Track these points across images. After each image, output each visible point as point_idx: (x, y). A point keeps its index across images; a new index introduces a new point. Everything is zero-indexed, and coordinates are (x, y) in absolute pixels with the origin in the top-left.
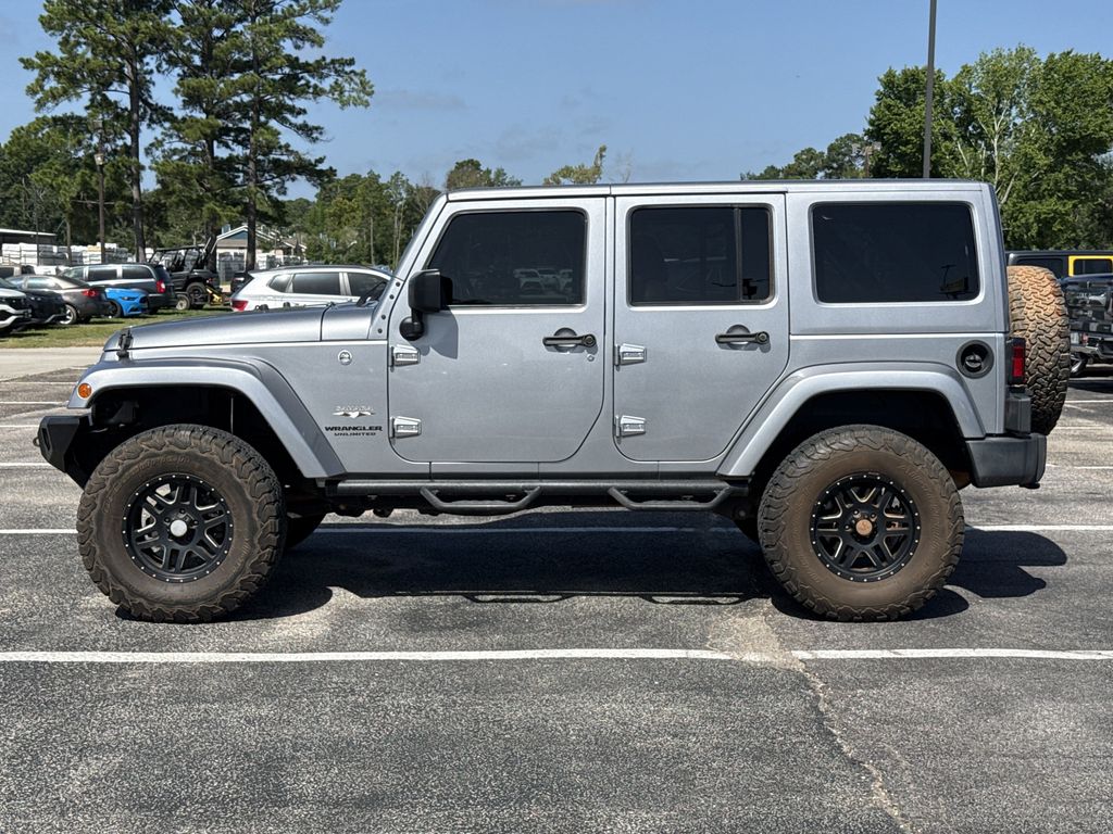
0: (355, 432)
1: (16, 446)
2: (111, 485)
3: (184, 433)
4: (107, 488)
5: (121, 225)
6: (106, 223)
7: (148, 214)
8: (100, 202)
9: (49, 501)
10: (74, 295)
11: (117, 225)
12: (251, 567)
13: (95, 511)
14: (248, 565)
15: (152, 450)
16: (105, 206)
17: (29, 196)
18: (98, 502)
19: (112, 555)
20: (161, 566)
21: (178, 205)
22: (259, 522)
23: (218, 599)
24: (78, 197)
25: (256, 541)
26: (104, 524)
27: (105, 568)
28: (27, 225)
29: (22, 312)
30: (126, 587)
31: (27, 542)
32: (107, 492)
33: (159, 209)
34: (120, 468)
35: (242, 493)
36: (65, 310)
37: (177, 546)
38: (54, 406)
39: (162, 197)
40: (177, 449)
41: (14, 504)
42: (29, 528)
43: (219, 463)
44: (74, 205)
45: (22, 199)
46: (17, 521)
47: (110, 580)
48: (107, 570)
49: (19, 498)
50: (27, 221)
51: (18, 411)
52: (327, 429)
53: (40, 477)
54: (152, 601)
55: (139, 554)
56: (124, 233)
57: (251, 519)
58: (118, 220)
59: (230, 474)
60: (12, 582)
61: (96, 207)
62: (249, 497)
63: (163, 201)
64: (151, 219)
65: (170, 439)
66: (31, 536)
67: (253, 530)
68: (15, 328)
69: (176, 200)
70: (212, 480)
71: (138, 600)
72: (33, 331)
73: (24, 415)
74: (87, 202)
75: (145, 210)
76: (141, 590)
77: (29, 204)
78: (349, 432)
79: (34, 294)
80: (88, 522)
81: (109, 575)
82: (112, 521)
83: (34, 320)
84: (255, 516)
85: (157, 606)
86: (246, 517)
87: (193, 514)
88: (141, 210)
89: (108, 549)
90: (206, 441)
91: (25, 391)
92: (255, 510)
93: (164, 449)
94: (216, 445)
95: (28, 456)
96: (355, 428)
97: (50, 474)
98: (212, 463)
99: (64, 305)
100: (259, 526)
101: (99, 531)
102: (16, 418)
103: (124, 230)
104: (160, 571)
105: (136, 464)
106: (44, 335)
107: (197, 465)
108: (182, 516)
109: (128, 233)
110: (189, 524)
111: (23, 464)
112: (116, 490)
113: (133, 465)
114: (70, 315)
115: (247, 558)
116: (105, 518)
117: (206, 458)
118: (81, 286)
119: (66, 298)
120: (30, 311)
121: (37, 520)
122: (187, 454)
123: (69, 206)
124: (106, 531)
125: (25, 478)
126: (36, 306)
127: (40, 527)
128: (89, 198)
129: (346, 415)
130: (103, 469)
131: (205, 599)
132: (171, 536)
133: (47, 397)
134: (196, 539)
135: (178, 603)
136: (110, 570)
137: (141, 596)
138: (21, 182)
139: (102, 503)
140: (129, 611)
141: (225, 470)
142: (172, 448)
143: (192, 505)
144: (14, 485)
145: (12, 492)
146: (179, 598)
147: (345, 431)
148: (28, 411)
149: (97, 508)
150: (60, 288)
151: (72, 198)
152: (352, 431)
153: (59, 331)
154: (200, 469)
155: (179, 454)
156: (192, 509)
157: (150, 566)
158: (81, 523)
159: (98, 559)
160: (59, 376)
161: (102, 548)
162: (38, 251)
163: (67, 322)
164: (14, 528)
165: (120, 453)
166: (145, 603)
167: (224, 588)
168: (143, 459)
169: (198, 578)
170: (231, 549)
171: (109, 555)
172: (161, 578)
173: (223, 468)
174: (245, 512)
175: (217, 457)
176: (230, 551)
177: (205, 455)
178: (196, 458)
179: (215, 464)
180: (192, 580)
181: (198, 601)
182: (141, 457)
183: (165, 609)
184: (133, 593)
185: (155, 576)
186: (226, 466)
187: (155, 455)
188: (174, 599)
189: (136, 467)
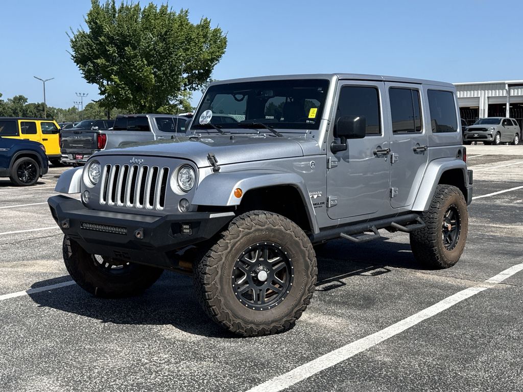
2: (226, 257)
3: (261, 216)
4: (223, 260)
12: (308, 290)
15: (246, 231)
18: (219, 270)
19: (231, 302)
22: (309, 262)
25: (310, 274)
26: (224, 283)
32: (224, 263)
34: (229, 245)
35: (298, 246)
40: (260, 227)
43: (284, 230)
47: (232, 318)
54: (258, 325)
59: (291, 236)
62: (303, 248)
65: (254, 221)
67: (307, 268)
70: (281, 242)
85: (261, 327)
86: (302, 260)
92: (307, 255)
93: (253, 228)
98: (280, 231)
100: (310, 264)
105: (239, 241)
107: (273, 234)
113: (237, 242)
117: (277, 229)
122: (267, 229)
129: (313, 197)
131: (287, 315)
135: (273, 322)
137: (251, 323)
139: (221, 271)
142: (257, 227)
143: (265, 260)
146: (272, 319)
154: (274, 237)
155: (262, 230)
166: (254, 326)
167: (296, 306)
169: (278, 303)
170: (294, 282)
171: (229, 302)
172: (258, 309)
173: (287, 233)
174: (301, 258)
175: (282, 227)
176: (294, 283)
177: (276, 227)
178: (271, 230)
179: (283, 231)
180: (275, 306)
181: (283, 317)
182: (241, 236)
183: (266, 327)
184: (246, 322)
185: (254, 308)
186: (288, 232)
187: (249, 233)
188: (270, 320)
189: (239, 243)
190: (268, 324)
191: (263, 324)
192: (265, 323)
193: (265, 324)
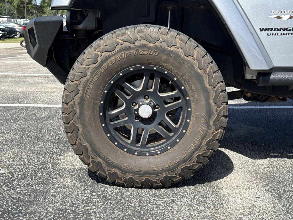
0: (285, 32)
1: (4, 67)
2: (92, 74)
3: (153, 30)
4: (88, 77)
5: (30, 15)
6: (27, 11)
7: (39, 9)
8: (25, 5)
9: (21, 90)
10: (19, 29)
11: (29, 15)
12: (206, 144)
13: (79, 96)
14: (204, 142)
15: (127, 44)
16: (26, 6)
17: (5, 7)
18: (81, 88)
19: (92, 134)
20: (129, 142)
21: (47, 6)
22: (214, 107)
23: (179, 170)
24: (19, 3)
25: (212, 123)
26: (86, 107)
27: (86, 144)
28: (4, 15)
29: (4, 32)
30: (103, 159)
31: (14, 112)
32: (88, 80)
33: (42, 8)
35: (201, 82)
36: (17, 33)
37: (142, 125)
38: (17, 56)
39: (43, 4)
40: (147, 44)
41: (5, 91)
42: (14, 103)
44: (18, 6)
45: (3, 8)
46: (7, 99)
47: (91, 154)
48: (88, 146)
49: (7, 88)
50: (4, 14)
51: (4, 57)
52: (261, 30)
53: (16, 79)
54: (125, 171)
55: (112, 132)
56: (31, 17)
57: (208, 105)
58: (29, 14)
59: (192, 66)
60: (7, 141)
61: (24, 7)
62: (207, 86)
63: (43, 5)
64: (39, 10)
65: (141, 34)
66: (15, 108)
67: (209, 114)
68: (2, 38)
69: (47, 5)
71: (113, 170)
72: (7, 39)
73: (6, 58)
74: (22, 5)
75: (38, 8)
76: (116, 162)
77: (5, 9)
78: (279, 33)
79: (7, 28)
80: (72, 106)
81: (89, 149)
82: (92, 105)
83: (8, 36)
84: (212, 102)
85: (129, 176)
86: (203, 103)
87: (155, 99)
88: (37, 8)
89: (89, 128)
90: (172, 36)
91: (6, 52)
92: (212, 97)
93: (137, 43)
94: (180, 39)
95: (9, 71)
96: (285, 29)
97: (20, 78)
98: (177, 56)
99: (16, 31)
100: (214, 111)
101: (81, 113)
102: (4, 59)
103: (31, 16)
104: (129, 146)
105: (113, 56)
106: (11, 40)
107: (164, 57)
108: (148, 101)
109: (32, 17)
110: (154, 107)
111: (8, 74)
112: (96, 78)
113: (110, 57)
114: (18, 35)
115: (203, 137)
116: (86, 103)
117: (172, 52)
118: (21, 26)
119: (17, 30)
120: (6, 32)
121: (17, 99)
122: (156, 48)
123: (16, 6)
124: (88, 114)
125: (9, 79)
126: (8, 31)
127: (20, 103)
128: (22, 4)
129: (279, 17)
130: (84, 60)
131: (168, 170)
132: (138, 117)
133: (14, 54)
134: (157, 121)
135: (146, 173)
136: (90, 145)
137: (116, 167)
138: (2, 3)
139: (84, 90)
140: (106, 178)
141: (188, 62)
142: (144, 42)
143: (155, 92)
144: (5, 82)
145: (4, 85)
147: (276, 32)
148: (8, 57)
149: (81, 93)
150: (15, 26)
151: (17, 4)
152: (282, 32)
153: (15, 39)
154: (166, 61)
155: (149, 48)
156: (154, 95)
157: (120, 142)
158: (66, 106)
159: (80, 136)
160: (17, 48)
161: (84, 127)
162: (8, 20)
163: (17, 37)
164: (6, 103)
165: (99, 46)
166: (119, 173)
167: (184, 161)
168: (120, 51)
169: (162, 152)
170: (189, 129)
171: (89, 133)
172: (131, 152)
173: (186, 60)
174: (203, 98)
175: (180, 51)
176: (188, 131)
177: (171, 49)
178: (163, 51)
179: (180, 56)
180: (156, 154)
181: (162, 171)
182: (117, 49)
183: (135, 178)
184: (109, 164)
185: (126, 150)
186: (189, 59)
187: (129, 48)
188: (143, 170)
189: (113, 58)
190: (140, 174)
191: (132, 173)
192: (134, 172)
193: (135, 174)
